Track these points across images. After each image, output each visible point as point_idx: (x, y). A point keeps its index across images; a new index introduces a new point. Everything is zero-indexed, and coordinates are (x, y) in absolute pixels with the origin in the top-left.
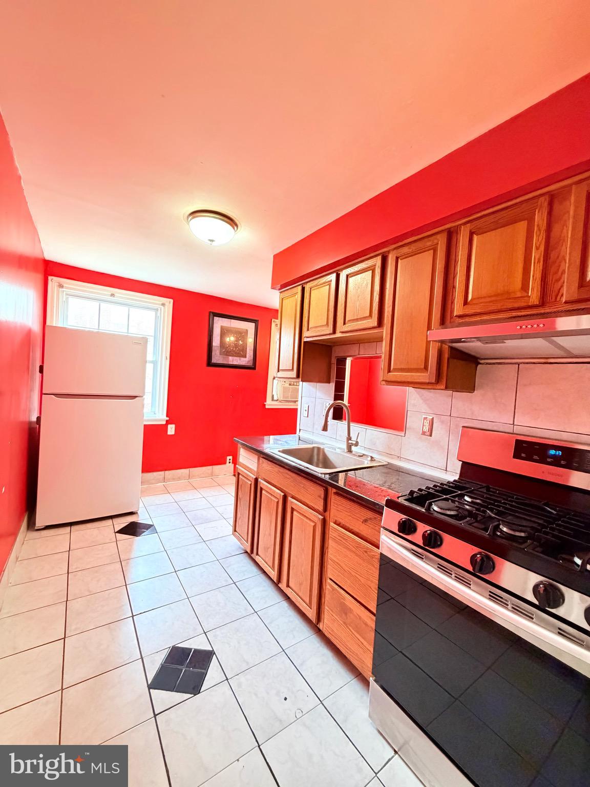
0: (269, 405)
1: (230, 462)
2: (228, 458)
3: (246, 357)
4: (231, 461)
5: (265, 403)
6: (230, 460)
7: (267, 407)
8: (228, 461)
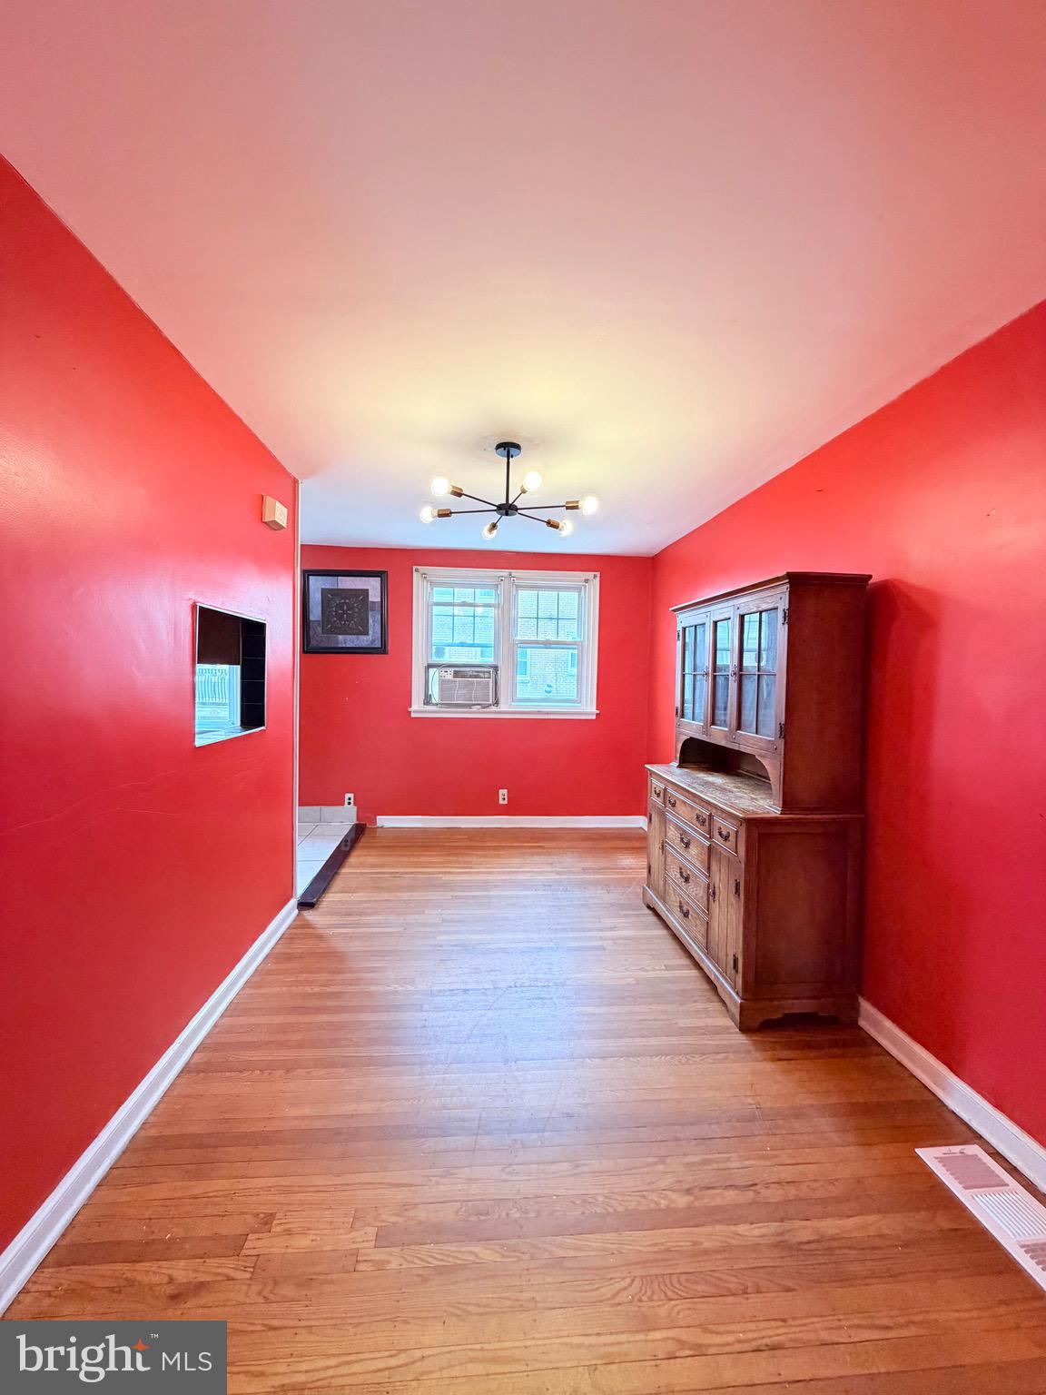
0: (416, 712)
1: (349, 803)
2: (347, 796)
3: (368, 634)
4: (352, 801)
5: (410, 709)
6: (350, 799)
7: (413, 715)
8: (347, 801)
